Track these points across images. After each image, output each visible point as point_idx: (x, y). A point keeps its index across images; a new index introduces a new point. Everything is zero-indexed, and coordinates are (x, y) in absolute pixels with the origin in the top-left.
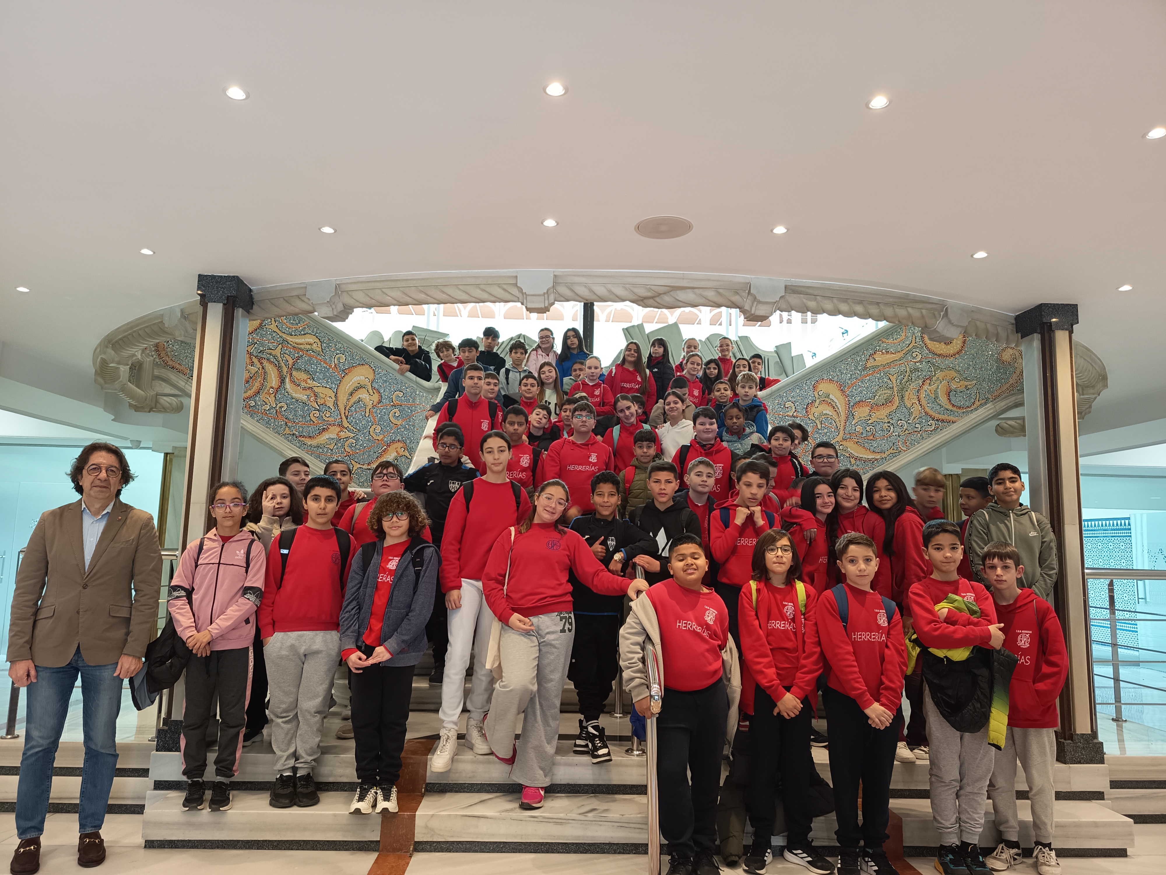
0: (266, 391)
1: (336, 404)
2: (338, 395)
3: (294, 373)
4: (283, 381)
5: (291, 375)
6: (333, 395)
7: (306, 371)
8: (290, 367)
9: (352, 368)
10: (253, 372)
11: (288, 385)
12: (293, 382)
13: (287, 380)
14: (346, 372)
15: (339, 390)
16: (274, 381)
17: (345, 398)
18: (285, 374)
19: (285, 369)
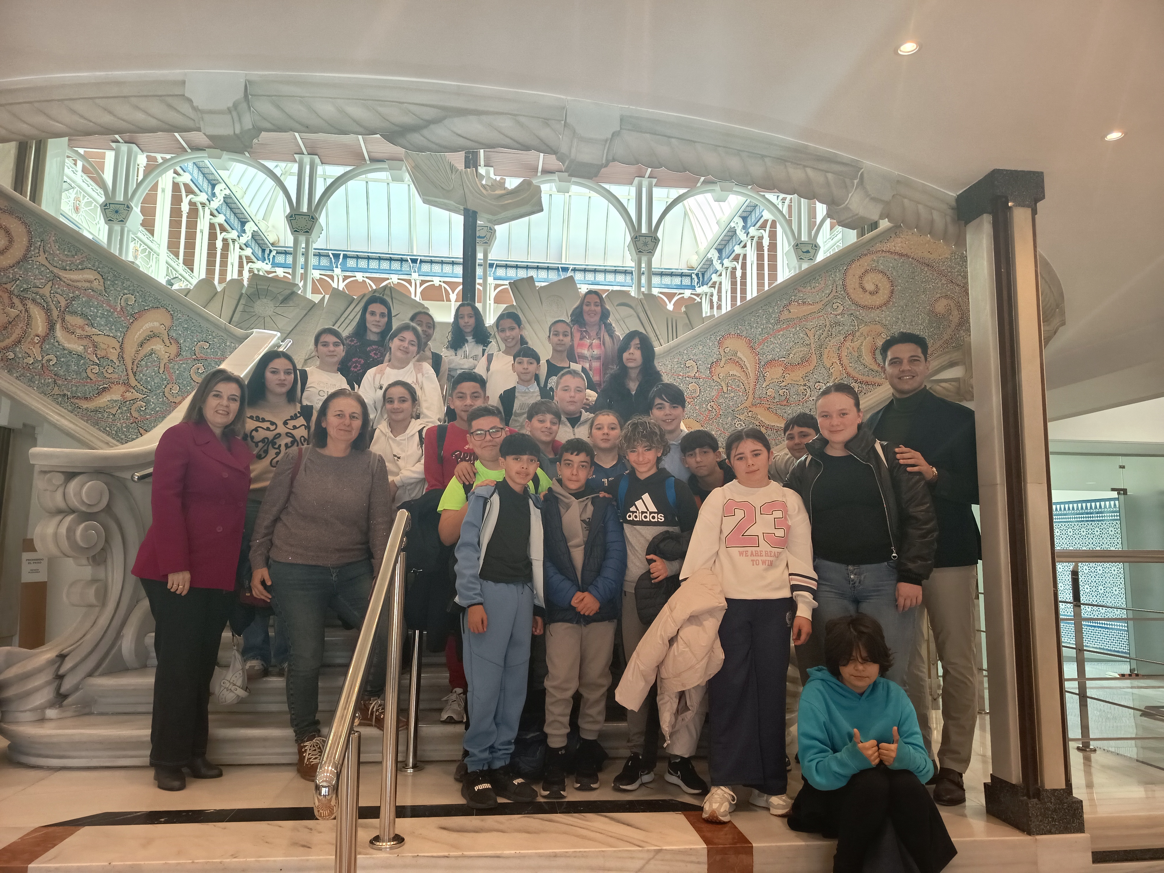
0: (29, 339)
1: (121, 357)
2: (125, 345)
3: (68, 318)
4: (51, 327)
5: (63, 320)
6: (117, 346)
7: (83, 315)
8: (62, 309)
9: (142, 312)
10: (13, 315)
11: (59, 332)
12: (65, 328)
13: (58, 326)
14: (135, 317)
15: (126, 340)
16: (40, 325)
17: (134, 350)
18: (55, 318)
19: (55, 313)
